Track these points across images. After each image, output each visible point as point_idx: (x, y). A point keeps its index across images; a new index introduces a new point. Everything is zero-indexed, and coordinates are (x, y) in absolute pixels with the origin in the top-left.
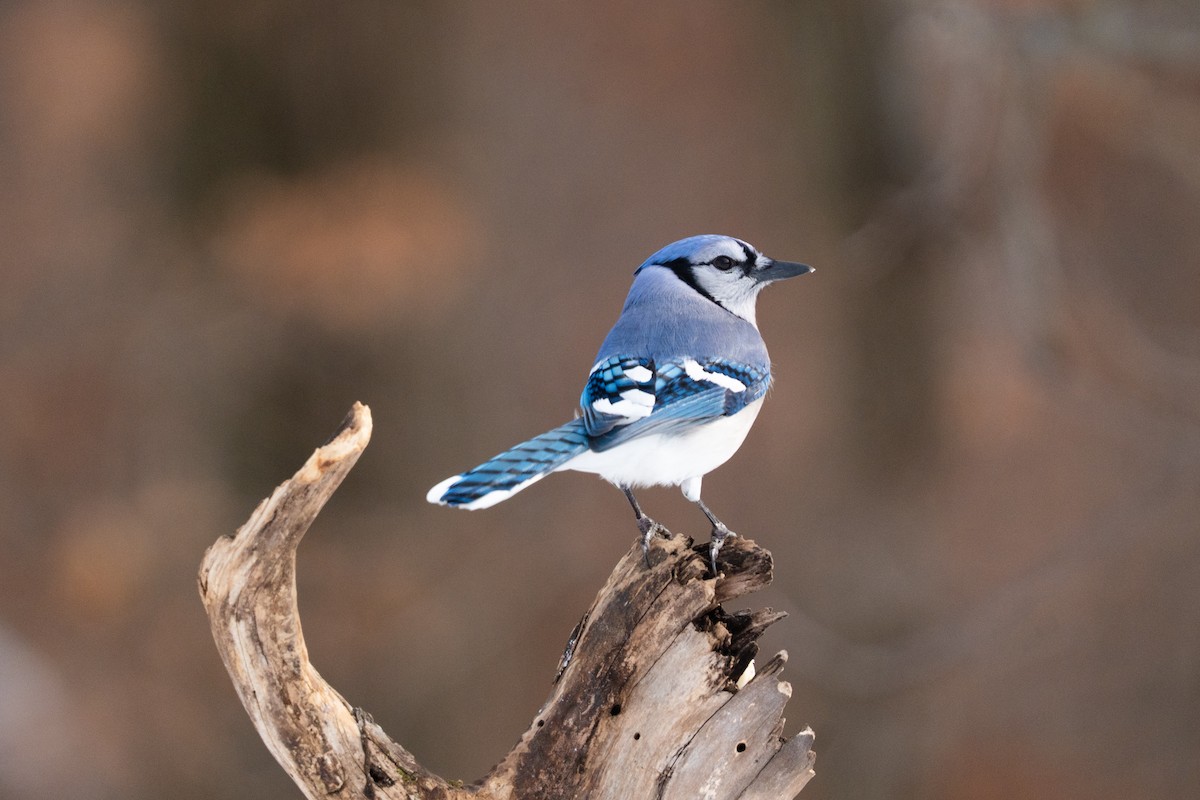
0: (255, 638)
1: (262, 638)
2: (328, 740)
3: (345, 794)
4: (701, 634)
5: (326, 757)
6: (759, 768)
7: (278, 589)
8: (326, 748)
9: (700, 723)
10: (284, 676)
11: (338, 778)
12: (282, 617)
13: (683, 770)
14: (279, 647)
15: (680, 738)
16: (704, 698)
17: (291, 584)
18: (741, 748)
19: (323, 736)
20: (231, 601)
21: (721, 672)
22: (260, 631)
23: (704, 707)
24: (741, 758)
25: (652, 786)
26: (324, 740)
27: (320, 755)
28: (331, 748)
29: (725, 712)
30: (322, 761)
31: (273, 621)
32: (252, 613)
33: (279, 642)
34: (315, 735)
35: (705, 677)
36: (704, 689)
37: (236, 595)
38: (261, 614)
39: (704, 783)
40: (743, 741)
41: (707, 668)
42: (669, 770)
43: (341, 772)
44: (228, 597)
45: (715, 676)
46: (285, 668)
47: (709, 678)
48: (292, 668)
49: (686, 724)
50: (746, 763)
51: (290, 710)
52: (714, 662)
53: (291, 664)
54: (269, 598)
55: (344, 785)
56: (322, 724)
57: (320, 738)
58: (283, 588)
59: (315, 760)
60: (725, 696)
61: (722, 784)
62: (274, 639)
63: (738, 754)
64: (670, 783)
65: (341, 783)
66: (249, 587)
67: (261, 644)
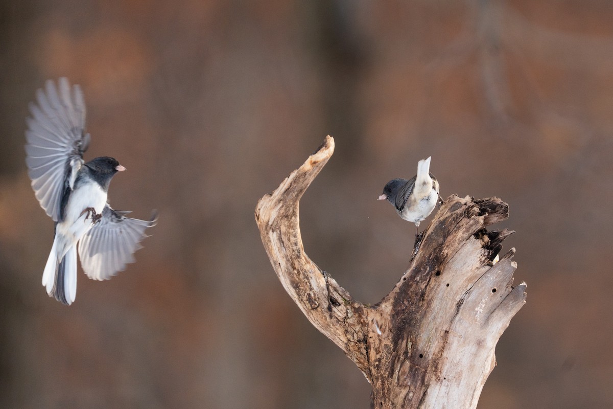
0: (280, 239)
1: (284, 240)
2: (312, 285)
3: (319, 309)
4: (477, 240)
5: (311, 293)
6: (502, 300)
7: (291, 218)
8: (311, 289)
9: (476, 280)
10: (293, 257)
11: (316, 302)
12: (293, 231)
13: (468, 300)
14: (291, 244)
15: (467, 286)
16: (478, 268)
17: (297, 216)
18: (494, 291)
19: (310, 283)
20: (270, 223)
21: (486, 257)
22: (283, 236)
23: (478, 272)
24: (494, 296)
25: (454, 307)
26: (310, 285)
27: (308, 292)
28: (313, 289)
29: (487, 275)
30: (309, 295)
31: (289, 232)
32: (279, 228)
33: (291, 242)
34: (306, 283)
35: (479, 259)
36: (478, 265)
37: (272, 220)
38: (283, 229)
39: (477, 306)
40: (495, 288)
41: (479, 255)
42: (462, 300)
43: (317, 299)
44: (269, 221)
45: (483, 259)
46: (294, 253)
47: (480, 260)
48: (297, 253)
49: (470, 280)
50: (496, 297)
51: (296, 272)
52: (483, 253)
53: (296, 251)
54: (287, 222)
55: (319, 305)
56: (310, 278)
57: (309, 284)
58: (293, 218)
59: (306, 294)
60: (487, 268)
61: (485, 307)
62: (289, 240)
63: (492, 293)
64: (462, 306)
65: (317, 304)
66: (278, 217)
67: (283, 242)
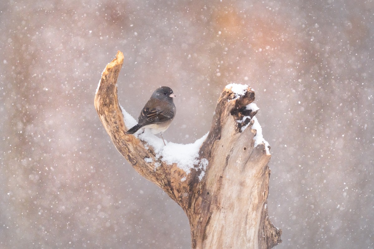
0: (106, 120)
1: (108, 120)
2: (130, 149)
3: (137, 164)
4: (232, 116)
5: (130, 154)
6: (250, 155)
7: (109, 106)
8: (129, 152)
9: (234, 141)
10: (114, 131)
11: (134, 160)
12: (112, 114)
13: (232, 156)
14: (112, 123)
15: (231, 147)
16: (235, 134)
17: (113, 104)
18: (245, 149)
19: (128, 148)
20: (99, 110)
21: (237, 127)
22: (107, 118)
23: (235, 137)
24: (245, 151)
25: (225, 160)
26: (129, 150)
27: (128, 154)
28: (131, 152)
29: (240, 139)
30: (128, 156)
31: (110, 115)
32: (104, 113)
33: (112, 121)
34: (125, 148)
35: (234, 129)
36: (234, 132)
37: (99, 108)
38: (106, 113)
39: (237, 160)
40: (245, 147)
41: (234, 126)
42: (229, 156)
43: (135, 158)
44: (97, 108)
45: (236, 128)
46: (114, 129)
47: (235, 129)
48: (116, 129)
49: (232, 141)
50: (246, 153)
51: (117, 141)
52: (235, 124)
53: (116, 127)
54: (107, 109)
55: (137, 162)
56: (127, 145)
57: (127, 149)
58: (111, 106)
59: (127, 155)
60: (239, 134)
61: (241, 159)
62: (111, 120)
63: (244, 150)
64: (229, 159)
65: (135, 162)
66: (101, 105)
67: (108, 122)
